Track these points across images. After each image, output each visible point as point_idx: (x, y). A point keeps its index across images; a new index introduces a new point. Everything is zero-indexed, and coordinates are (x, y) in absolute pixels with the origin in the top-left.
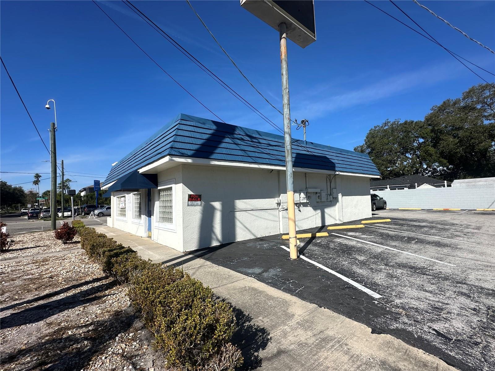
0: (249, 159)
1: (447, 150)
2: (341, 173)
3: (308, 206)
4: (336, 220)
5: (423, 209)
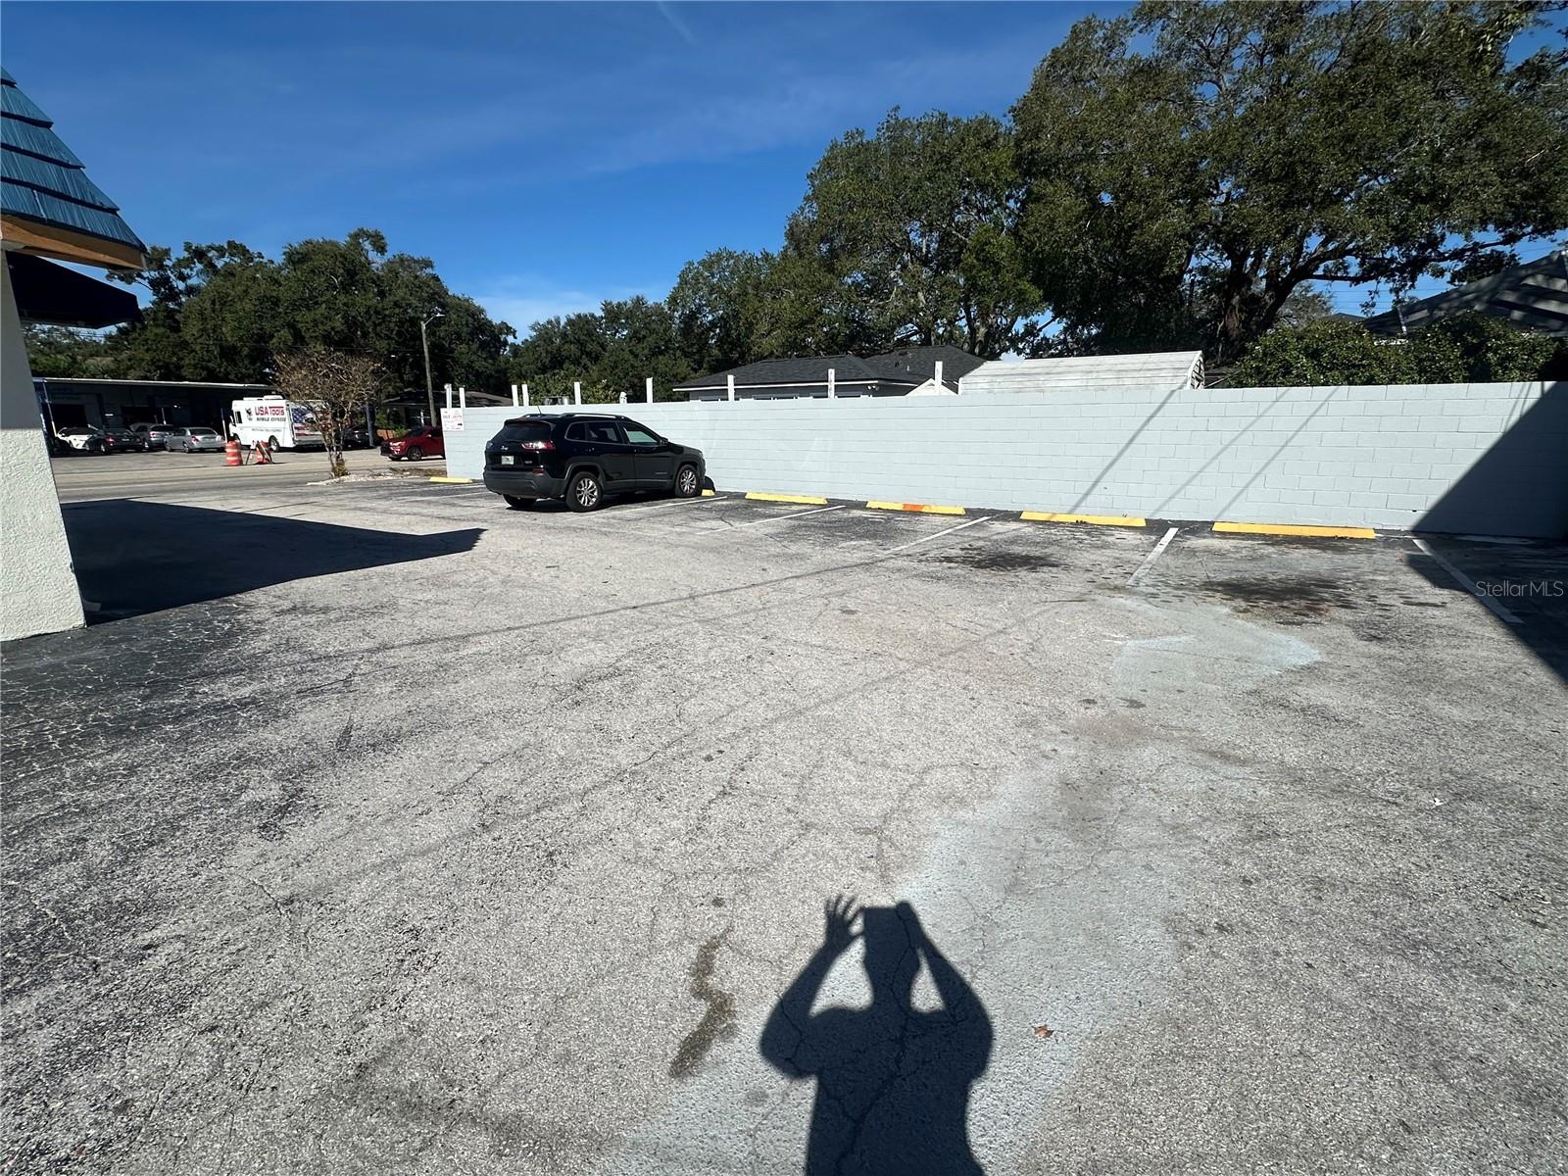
5: (832, 502)
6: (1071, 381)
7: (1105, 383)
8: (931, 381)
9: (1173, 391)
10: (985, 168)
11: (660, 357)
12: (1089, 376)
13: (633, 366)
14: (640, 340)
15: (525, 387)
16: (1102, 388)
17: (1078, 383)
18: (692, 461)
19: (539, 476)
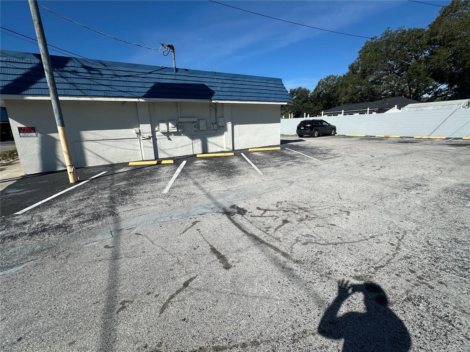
0: (78, 92)
1: (436, 66)
2: (220, 102)
3: (182, 135)
4: (224, 148)
5: (366, 136)
6: (431, 108)
7: (439, 108)
8: (394, 108)
9: (457, 109)
10: (417, 46)
11: (305, 103)
12: (435, 107)
13: (298, 107)
14: (300, 99)
15: (292, 114)
16: (438, 109)
17: (432, 108)
18: (334, 128)
19: (308, 131)
